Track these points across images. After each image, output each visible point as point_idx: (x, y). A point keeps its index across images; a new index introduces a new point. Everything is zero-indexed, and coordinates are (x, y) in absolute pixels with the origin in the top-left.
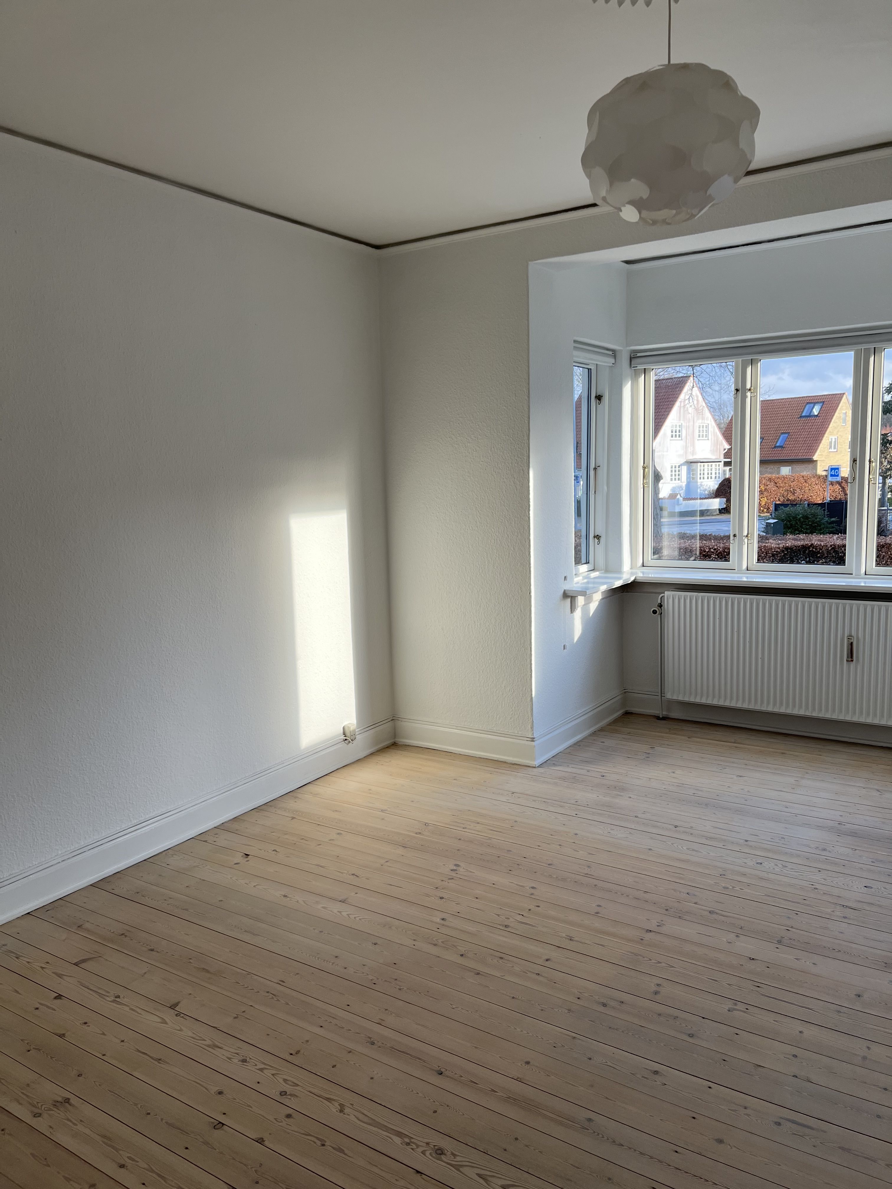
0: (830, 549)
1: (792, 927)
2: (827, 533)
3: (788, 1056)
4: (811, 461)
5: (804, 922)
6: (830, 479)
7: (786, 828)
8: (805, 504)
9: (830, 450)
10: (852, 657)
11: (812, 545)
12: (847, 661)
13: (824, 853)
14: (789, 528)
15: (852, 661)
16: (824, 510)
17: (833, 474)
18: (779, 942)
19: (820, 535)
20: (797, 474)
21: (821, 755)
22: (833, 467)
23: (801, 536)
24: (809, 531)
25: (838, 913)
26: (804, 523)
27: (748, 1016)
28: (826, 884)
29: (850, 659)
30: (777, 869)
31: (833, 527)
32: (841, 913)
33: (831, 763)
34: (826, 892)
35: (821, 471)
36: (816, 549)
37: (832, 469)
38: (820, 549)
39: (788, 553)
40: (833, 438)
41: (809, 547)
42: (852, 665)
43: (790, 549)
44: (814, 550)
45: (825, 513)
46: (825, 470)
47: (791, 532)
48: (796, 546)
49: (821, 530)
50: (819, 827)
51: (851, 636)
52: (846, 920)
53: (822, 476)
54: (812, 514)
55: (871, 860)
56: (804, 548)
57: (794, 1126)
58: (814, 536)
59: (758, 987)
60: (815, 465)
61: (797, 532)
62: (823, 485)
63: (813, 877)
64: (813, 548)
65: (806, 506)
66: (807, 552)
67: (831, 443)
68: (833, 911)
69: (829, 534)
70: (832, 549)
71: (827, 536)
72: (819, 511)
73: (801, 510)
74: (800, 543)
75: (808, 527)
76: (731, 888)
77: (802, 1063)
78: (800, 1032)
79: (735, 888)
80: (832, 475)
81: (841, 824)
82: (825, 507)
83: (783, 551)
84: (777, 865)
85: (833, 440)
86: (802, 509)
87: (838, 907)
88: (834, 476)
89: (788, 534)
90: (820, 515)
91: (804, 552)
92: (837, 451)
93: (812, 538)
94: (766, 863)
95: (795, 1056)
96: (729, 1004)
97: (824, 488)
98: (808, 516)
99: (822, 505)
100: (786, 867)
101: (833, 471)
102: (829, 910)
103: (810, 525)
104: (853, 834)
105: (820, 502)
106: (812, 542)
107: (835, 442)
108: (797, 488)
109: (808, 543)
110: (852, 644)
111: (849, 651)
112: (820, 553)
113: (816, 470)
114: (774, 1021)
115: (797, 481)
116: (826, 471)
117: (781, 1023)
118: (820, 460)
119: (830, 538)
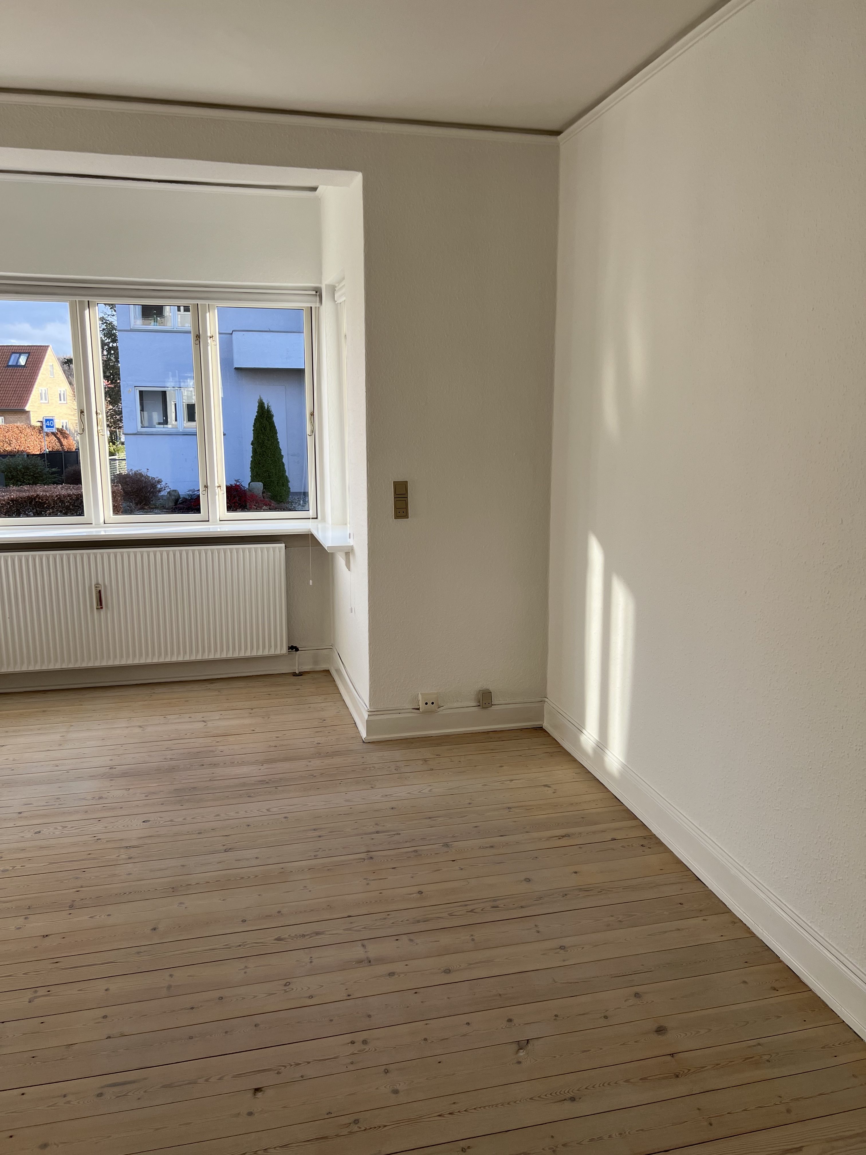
0: (56, 499)
1: (82, 887)
2: (50, 483)
3: (98, 1021)
4: (24, 412)
5: (93, 878)
6: (46, 430)
7: (60, 787)
8: (24, 455)
9: (42, 401)
10: (101, 605)
11: (38, 495)
12: (97, 609)
13: (101, 801)
14: (11, 479)
15: (102, 608)
16: (44, 461)
17: (49, 425)
18: (71, 907)
19: (44, 485)
20: (11, 425)
21: (82, 705)
22: (47, 418)
23: (26, 488)
24: (31, 482)
25: (123, 856)
26: (25, 474)
27: (51, 998)
28: (108, 831)
29: (99, 607)
30: (57, 833)
31: (55, 478)
32: (126, 855)
33: (93, 710)
34: (107, 840)
35: (35, 421)
36: (42, 500)
37: (47, 420)
38: (47, 500)
39: (14, 504)
40: (43, 389)
41: (35, 498)
42: (103, 612)
43: (15, 501)
44: (40, 500)
45: (45, 463)
46: (38, 421)
47: (13, 483)
48: (21, 498)
49: (43, 480)
50: (92, 777)
51: (98, 584)
52: (130, 861)
53: (37, 427)
54: (32, 465)
55: (144, 795)
56: (31, 499)
57: (116, 1089)
58: (38, 487)
59: (57, 962)
60: (28, 415)
61: (19, 483)
62: (39, 436)
63: (95, 829)
64: (39, 498)
65: (26, 456)
66: (33, 503)
67: (41, 394)
68: (119, 856)
69: (53, 484)
70: (58, 499)
71: (52, 486)
72: (40, 462)
73: (21, 461)
74: (25, 495)
75: (30, 477)
76: (11, 868)
77: (113, 1020)
78: (106, 990)
79: (16, 868)
80: (47, 427)
81: (113, 768)
82: (45, 458)
83: (8, 503)
84: (56, 829)
85: (44, 392)
86: (21, 459)
87: (122, 850)
88: (50, 427)
89: (12, 486)
90: (41, 466)
91: (30, 503)
92: (48, 403)
93: (36, 489)
94: (45, 830)
95: (105, 1017)
96: (29, 994)
97: (41, 438)
98: (29, 466)
99: (42, 456)
100: (67, 827)
101: (48, 422)
102: (114, 857)
103: (32, 475)
104: (124, 775)
105: (38, 453)
106: (38, 493)
107: (45, 394)
108: (13, 438)
109: (34, 494)
110: (100, 591)
111: (98, 599)
112: (46, 504)
113: (30, 421)
114: (79, 990)
115: (11, 431)
116: (40, 422)
117: (85, 990)
118: (32, 411)
119: (55, 488)
